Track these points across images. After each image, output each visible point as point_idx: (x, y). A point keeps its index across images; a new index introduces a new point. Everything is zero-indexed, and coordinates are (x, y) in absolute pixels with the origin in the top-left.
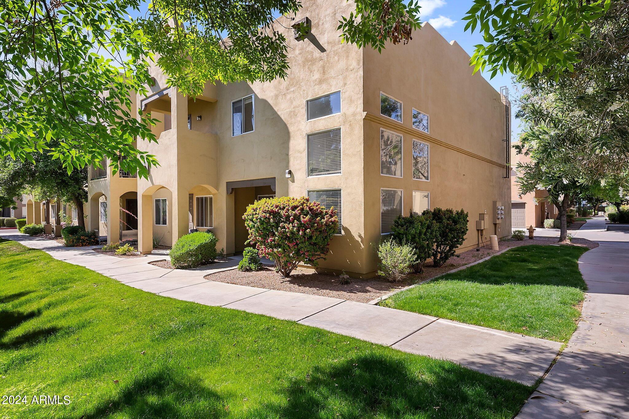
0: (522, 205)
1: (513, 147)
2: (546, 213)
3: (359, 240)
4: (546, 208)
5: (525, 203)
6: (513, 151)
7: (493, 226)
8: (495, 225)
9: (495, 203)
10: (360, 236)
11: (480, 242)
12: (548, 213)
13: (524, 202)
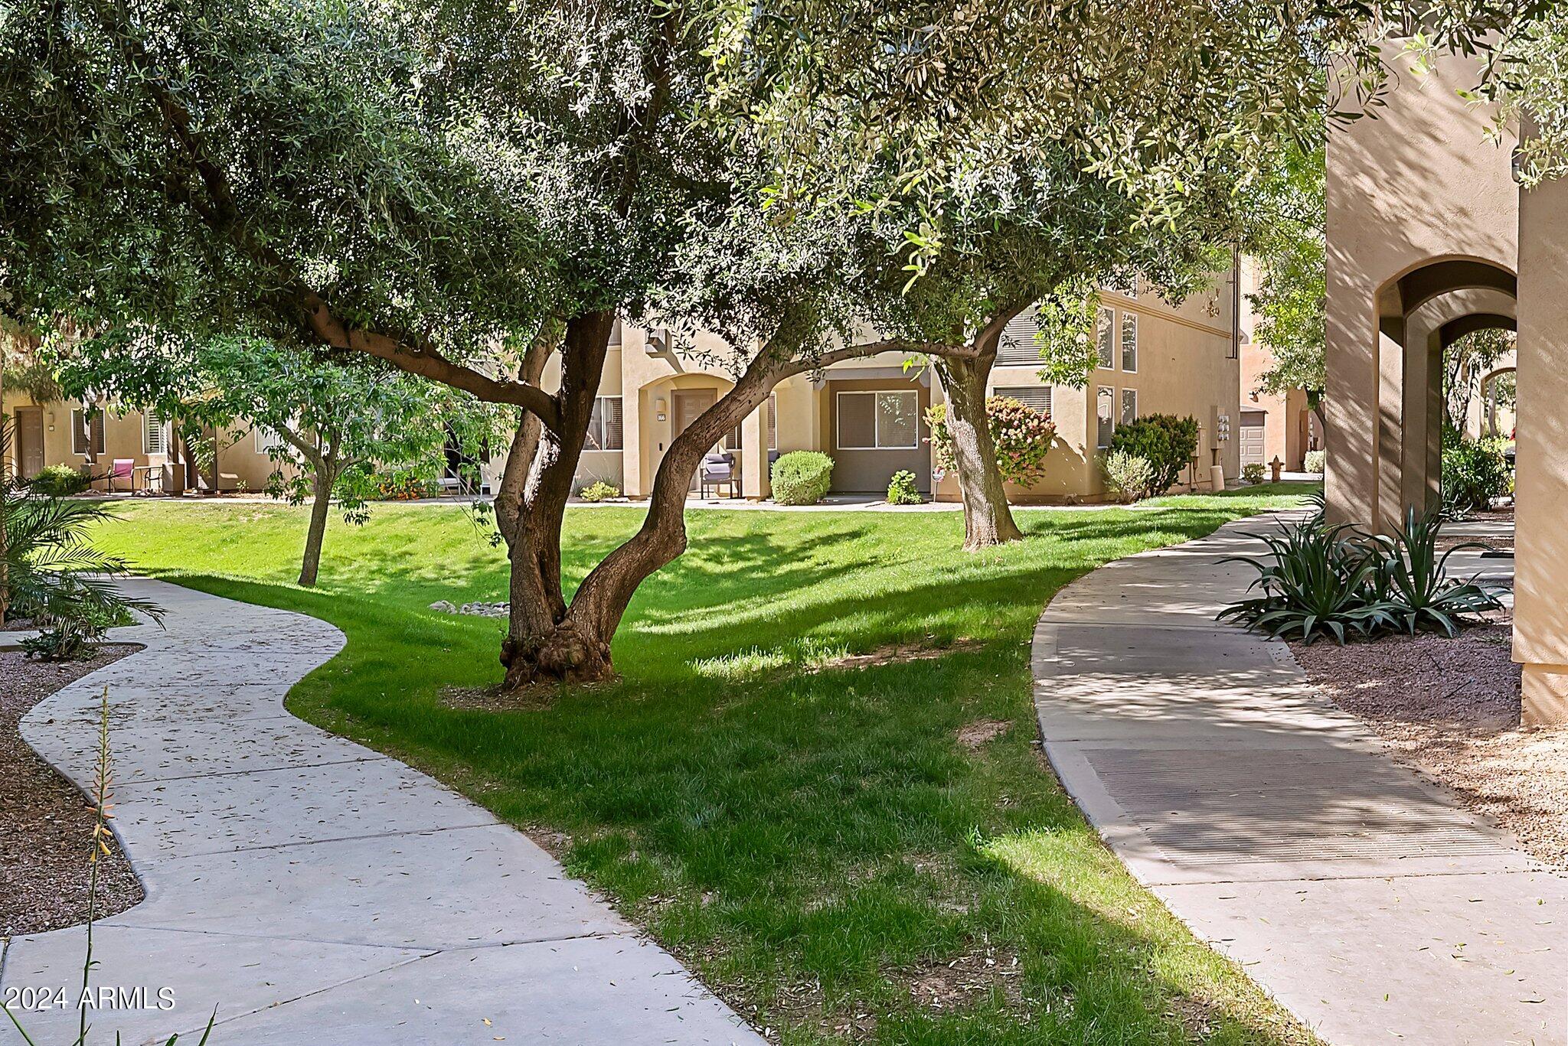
0: (1258, 418)
1: (1247, 297)
2: (1311, 439)
3: (1081, 453)
4: (1311, 426)
5: (1264, 412)
6: (1246, 306)
7: (1211, 453)
8: (1214, 451)
9: (1214, 409)
10: (1081, 448)
11: (1193, 481)
12: (1316, 440)
13: (1263, 409)
